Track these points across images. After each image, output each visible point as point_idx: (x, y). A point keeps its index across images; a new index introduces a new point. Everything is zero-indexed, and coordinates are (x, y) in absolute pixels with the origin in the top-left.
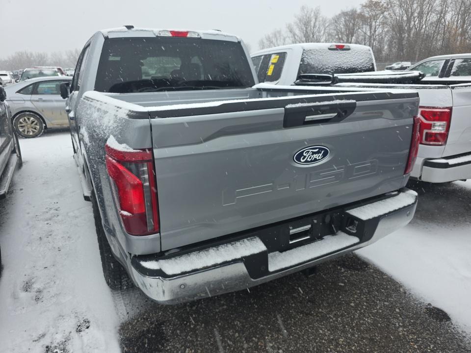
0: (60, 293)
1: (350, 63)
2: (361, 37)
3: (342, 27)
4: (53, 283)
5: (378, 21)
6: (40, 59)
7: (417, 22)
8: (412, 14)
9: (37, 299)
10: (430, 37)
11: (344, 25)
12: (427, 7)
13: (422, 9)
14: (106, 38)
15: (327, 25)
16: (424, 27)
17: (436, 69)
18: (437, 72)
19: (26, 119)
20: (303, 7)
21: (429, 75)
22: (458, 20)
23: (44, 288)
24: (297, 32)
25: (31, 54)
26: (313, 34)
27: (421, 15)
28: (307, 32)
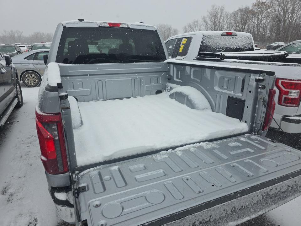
0: (24, 197)
1: (236, 45)
2: (251, 26)
3: (239, 18)
4: (21, 189)
5: (263, 15)
6: (48, 37)
7: (290, 16)
8: (287, 10)
9: (9, 200)
11: (240, 17)
12: (298, 6)
13: (293, 7)
14: (65, 27)
15: (229, 17)
16: (295, 19)
19: (30, 75)
20: (213, 5)
21: (294, 53)
23: (15, 193)
24: (209, 21)
25: (43, 34)
26: (219, 23)
27: (293, 11)
28: (215, 22)
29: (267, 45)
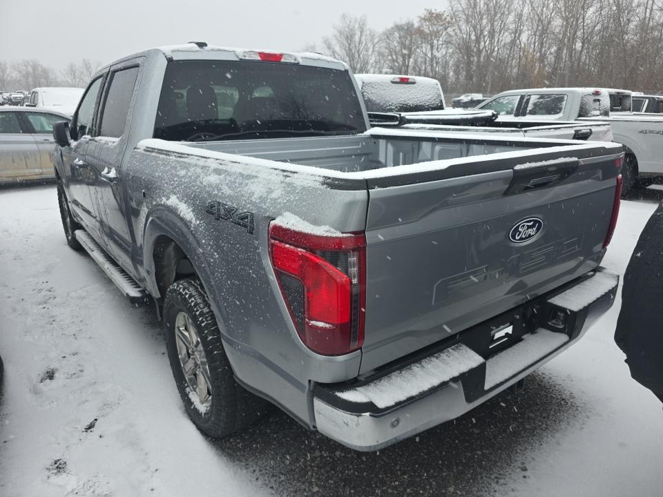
2: (420, 60)
3: (396, 44)
5: (441, 39)
7: (488, 42)
8: (482, 31)
10: (504, 63)
11: (398, 43)
12: (499, 24)
13: (492, 25)
14: (170, 60)
15: (376, 41)
16: (496, 49)
17: (510, 106)
18: (512, 110)
20: (344, 14)
21: (503, 113)
22: (535, 43)
24: (337, 49)
26: (358, 52)
27: (492, 34)
28: (350, 50)
29: (452, 98)
